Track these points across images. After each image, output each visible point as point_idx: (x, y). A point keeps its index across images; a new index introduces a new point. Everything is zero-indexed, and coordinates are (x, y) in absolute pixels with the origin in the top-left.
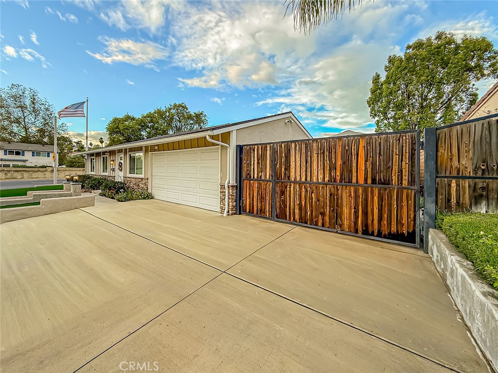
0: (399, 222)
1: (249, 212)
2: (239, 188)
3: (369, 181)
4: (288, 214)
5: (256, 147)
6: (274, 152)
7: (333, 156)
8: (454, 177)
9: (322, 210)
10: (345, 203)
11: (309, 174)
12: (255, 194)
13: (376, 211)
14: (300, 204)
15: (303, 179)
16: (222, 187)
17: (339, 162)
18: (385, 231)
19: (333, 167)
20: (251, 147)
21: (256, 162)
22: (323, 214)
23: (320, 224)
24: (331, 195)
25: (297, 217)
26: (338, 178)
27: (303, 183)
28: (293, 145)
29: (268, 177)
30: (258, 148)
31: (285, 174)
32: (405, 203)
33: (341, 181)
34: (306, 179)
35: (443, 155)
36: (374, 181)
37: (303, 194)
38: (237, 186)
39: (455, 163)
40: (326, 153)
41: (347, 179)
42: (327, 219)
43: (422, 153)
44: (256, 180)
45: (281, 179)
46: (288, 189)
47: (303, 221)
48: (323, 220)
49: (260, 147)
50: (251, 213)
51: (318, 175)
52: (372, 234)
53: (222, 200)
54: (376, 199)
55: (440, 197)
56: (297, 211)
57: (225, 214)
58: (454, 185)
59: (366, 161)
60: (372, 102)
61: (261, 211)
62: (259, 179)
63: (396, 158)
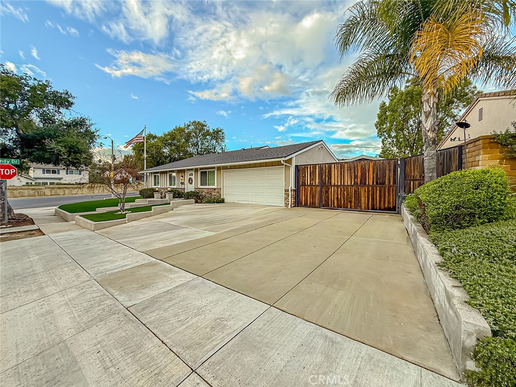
0: (389, 202)
1: (305, 205)
2: (297, 191)
3: (375, 183)
4: (330, 204)
5: (309, 166)
6: (321, 169)
7: (356, 171)
8: (412, 180)
9: (350, 200)
10: (362, 195)
11: (342, 181)
12: (309, 194)
13: (378, 198)
14: (337, 198)
15: (339, 184)
16: (287, 191)
17: (359, 174)
18: (382, 207)
19: (356, 177)
20: (306, 166)
21: (309, 175)
22: (351, 202)
23: (349, 207)
24: (355, 191)
25: (336, 205)
26: (359, 183)
27: (339, 186)
28: (333, 165)
29: (317, 184)
30: (310, 167)
31: (328, 182)
32: (391, 193)
33: (360, 184)
34: (341, 184)
35: (407, 170)
36: (377, 183)
37: (339, 192)
38: (295, 190)
39: (413, 174)
40: (352, 170)
41: (363, 183)
42: (353, 204)
43: (399, 169)
44: (309, 186)
45: (325, 185)
46: (330, 189)
47: (339, 206)
48: (351, 205)
49: (312, 166)
50: (306, 205)
51: (347, 181)
52: (376, 209)
53: (286, 199)
54: (378, 192)
55: (406, 189)
56: (336, 201)
57: (289, 207)
58: (412, 183)
59: (373, 173)
60: (379, 125)
61: (312, 203)
62: (311, 185)
63: (387, 172)
